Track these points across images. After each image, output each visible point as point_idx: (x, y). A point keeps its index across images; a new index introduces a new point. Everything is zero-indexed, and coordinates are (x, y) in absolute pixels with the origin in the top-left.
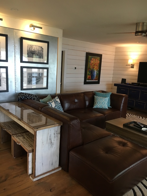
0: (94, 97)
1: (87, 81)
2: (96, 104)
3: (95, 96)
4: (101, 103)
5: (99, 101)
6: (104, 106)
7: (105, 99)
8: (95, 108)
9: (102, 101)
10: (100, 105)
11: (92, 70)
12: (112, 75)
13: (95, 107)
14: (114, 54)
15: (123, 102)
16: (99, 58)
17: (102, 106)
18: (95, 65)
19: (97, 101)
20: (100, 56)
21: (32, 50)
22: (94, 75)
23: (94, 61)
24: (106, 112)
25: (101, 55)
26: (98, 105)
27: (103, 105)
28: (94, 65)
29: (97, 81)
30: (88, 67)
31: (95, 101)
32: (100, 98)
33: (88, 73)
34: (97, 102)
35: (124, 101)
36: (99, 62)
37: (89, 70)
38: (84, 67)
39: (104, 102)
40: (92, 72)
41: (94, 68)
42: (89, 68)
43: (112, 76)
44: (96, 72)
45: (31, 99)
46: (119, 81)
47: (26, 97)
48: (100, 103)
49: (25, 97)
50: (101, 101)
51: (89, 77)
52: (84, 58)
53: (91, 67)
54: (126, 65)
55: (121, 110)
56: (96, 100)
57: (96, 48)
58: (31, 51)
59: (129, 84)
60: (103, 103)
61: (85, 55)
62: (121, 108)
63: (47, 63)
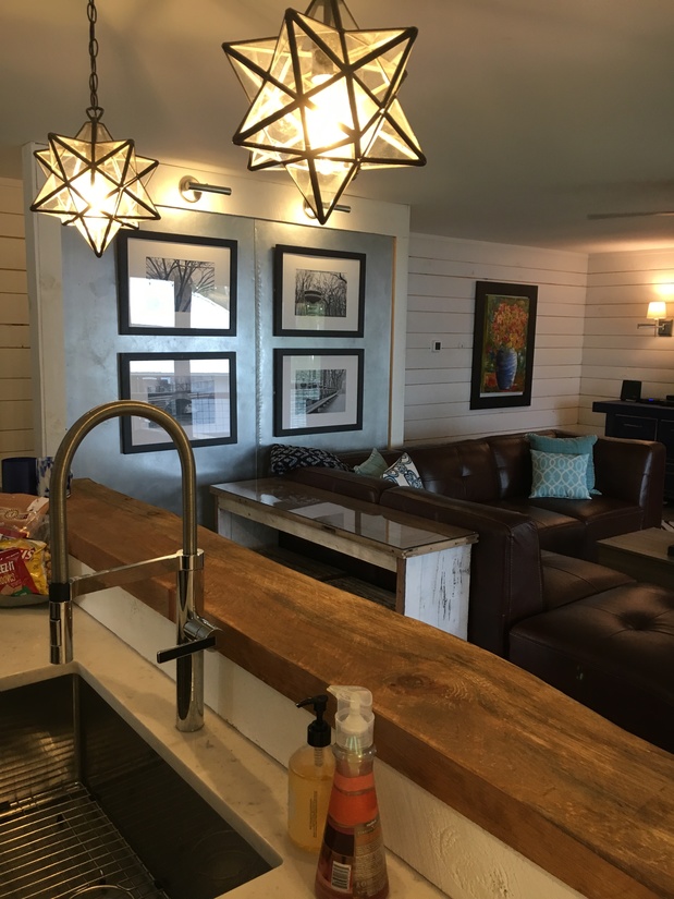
0: (530, 455)
1: (482, 395)
2: (543, 483)
3: (534, 452)
4: (561, 479)
5: (552, 470)
6: (575, 489)
7: (575, 462)
8: (538, 498)
9: (566, 470)
10: (557, 484)
11: (500, 352)
12: (580, 367)
13: (537, 494)
14: (583, 280)
15: (646, 471)
16: (524, 301)
17: (566, 488)
18: (510, 328)
19: (543, 471)
20: (530, 292)
21: (311, 289)
22: (509, 371)
23: (506, 315)
24: (587, 512)
25: (535, 289)
26: (552, 488)
27: (571, 485)
28: (507, 332)
29: (521, 393)
30: (486, 341)
31: (535, 469)
32: (557, 460)
33: (485, 363)
34: (543, 475)
35: (650, 468)
36: (525, 317)
37: (487, 352)
38: (468, 340)
39: (571, 472)
40: (500, 359)
41: (506, 340)
42: (490, 344)
43: (578, 371)
44: (514, 360)
45: (321, 464)
46: (614, 392)
47: (304, 460)
48: (557, 477)
49: (300, 459)
50: (562, 471)
51: (491, 380)
52: (469, 306)
53: (497, 340)
54: (639, 325)
55: (641, 504)
56: (539, 468)
57: (512, 264)
58: (306, 293)
59: (657, 402)
60: (571, 478)
61: (471, 291)
62: (642, 494)
63: (359, 334)
